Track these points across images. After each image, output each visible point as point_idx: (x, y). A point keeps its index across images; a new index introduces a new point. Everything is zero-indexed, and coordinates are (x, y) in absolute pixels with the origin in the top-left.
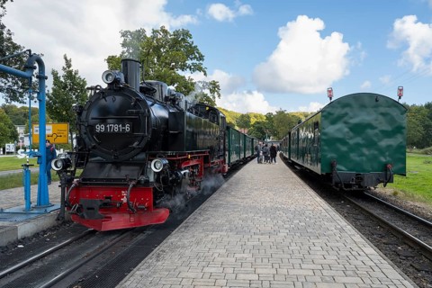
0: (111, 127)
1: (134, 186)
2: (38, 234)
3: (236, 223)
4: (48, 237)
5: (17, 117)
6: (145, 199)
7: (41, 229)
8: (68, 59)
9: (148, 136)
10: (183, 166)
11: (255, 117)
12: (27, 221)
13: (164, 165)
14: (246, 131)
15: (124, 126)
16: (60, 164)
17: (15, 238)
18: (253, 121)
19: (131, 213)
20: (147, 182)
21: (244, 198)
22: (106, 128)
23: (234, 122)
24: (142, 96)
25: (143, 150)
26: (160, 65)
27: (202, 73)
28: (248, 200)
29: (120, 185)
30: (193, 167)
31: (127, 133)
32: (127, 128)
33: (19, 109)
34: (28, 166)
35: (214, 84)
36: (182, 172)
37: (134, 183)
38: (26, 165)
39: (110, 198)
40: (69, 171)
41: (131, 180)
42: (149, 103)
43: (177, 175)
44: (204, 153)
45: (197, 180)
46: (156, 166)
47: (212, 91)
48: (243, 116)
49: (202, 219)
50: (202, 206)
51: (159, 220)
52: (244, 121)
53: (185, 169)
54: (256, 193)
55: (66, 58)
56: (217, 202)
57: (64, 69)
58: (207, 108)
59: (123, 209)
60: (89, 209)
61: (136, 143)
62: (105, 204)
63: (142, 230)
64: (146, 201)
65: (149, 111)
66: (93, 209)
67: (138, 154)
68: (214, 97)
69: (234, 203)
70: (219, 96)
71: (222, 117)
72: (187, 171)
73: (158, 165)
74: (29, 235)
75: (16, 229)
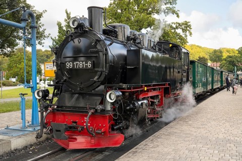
0: (77, 64)
1: (93, 113)
2: (27, 147)
3: (181, 153)
4: (31, 151)
5: (42, 58)
6: (102, 125)
7: (29, 143)
8: (68, 12)
9: (106, 71)
10: (141, 97)
11: (228, 51)
12: (19, 137)
13: (117, 97)
14: (219, 64)
15: (86, 63)
16: (41, 94)
17: (9, 149)
18: (225, 55)
19: (92, 136)
20: (103, 111)
21: (199, 128)
22: (73, 65)
23: (207, 57)
24: (103, 37)
25: (102, 83)
26: (139, 12)
27: (175, 15)
28: (202, 130)
29: (82, 112)
30: (152, 97)
31: (89, 69)
32: (89, 65)
33: (43, 52)
34: (23, 95)
35: (186, 24)
36: (140, 103)
37: (92, 111)
38: (21, 94)
39: (76, 122)
40: (48, 100)
41: (90, 109)
42: (108, 43)
43: (134, 104)
44: (164, 85)
45: (158, 109)
46: (111, 97)
47: (184, 31)
48: (215, 51)
49: (152, 145)
50: (157, 134)
51: (115, 144)
52: (217, 56)
53: (143, 99)
54: (213, 123)
55: (67, 12)
56: (172, 130)
57: (66, 20)
58: (171, 45)
59: (84, 132)
60: (57, 131)
61: (96, 77)
62: (71, 127)
63: (101, 151)
64: (102, 127)
65: (106, 50)
66: (59, 131)
67: (99, 86)
68: (186, 36)
69: (188, 132)
70: (191, 34)
71: (185, 53)
72: (145, 101)
73: (113, 97)
74: (20, 148)
75: (9, 142)
